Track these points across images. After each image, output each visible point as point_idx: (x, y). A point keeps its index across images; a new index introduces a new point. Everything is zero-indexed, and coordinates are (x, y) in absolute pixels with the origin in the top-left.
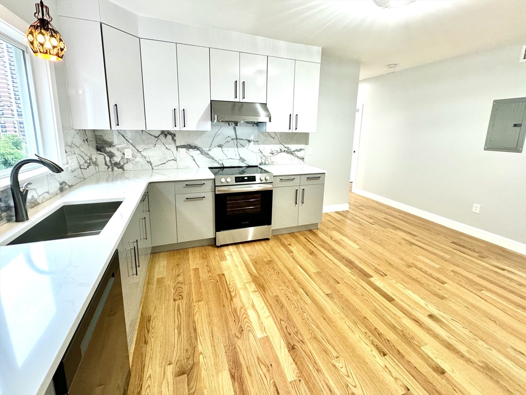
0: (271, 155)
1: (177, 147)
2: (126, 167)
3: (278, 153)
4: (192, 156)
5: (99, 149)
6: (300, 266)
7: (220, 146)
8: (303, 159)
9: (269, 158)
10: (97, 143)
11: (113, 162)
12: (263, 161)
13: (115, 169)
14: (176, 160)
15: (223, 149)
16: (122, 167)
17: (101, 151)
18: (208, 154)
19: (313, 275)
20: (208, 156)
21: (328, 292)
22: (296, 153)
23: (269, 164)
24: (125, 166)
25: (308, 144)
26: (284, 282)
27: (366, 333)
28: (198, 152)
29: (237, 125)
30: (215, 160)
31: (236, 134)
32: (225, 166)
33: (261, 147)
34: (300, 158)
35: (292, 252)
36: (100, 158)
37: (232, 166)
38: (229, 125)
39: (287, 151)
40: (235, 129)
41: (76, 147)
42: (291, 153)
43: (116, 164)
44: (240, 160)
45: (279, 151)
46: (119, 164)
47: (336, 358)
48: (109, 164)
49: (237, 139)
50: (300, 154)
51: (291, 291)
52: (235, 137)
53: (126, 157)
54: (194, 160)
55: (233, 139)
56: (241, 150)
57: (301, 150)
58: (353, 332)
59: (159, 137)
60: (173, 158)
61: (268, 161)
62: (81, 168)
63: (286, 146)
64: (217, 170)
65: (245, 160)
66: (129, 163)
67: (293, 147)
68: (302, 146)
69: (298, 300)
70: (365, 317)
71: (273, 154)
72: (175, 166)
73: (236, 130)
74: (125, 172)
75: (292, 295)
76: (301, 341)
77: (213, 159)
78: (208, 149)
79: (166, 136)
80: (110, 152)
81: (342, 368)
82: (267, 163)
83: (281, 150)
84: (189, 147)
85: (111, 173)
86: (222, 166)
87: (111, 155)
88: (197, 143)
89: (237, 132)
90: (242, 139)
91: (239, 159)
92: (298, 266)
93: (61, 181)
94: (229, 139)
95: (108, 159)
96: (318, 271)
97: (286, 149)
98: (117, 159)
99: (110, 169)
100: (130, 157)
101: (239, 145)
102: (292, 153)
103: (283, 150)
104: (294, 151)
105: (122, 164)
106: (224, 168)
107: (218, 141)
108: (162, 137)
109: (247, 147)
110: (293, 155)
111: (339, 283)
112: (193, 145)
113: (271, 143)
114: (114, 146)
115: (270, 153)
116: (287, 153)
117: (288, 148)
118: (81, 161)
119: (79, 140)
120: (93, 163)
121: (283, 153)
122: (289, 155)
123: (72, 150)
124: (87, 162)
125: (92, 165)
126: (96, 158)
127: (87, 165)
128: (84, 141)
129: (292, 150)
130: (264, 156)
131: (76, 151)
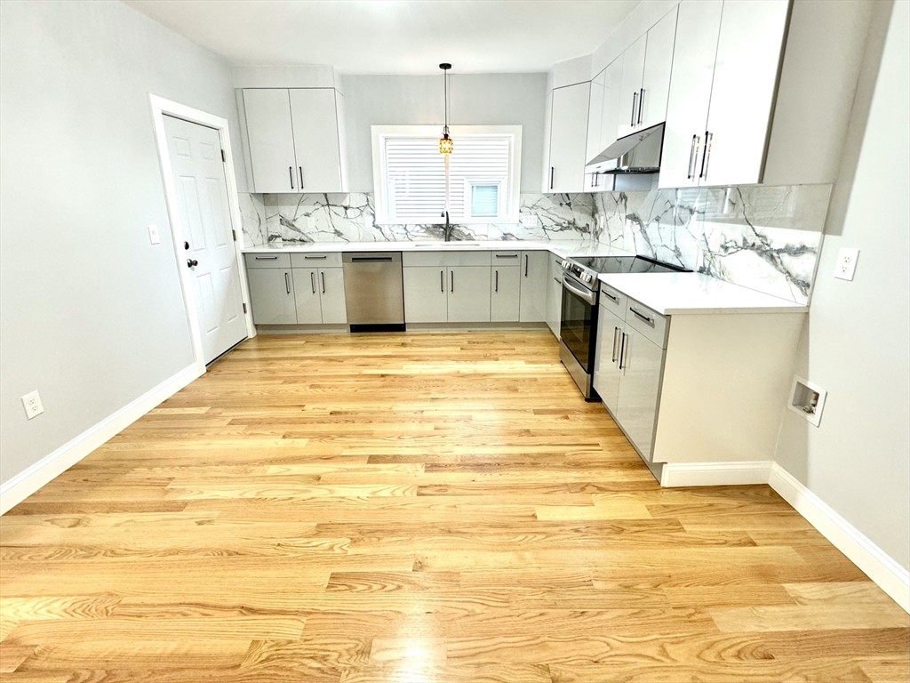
0: (723, 251)
1: (627, 217)
2: (600, 237)
3: (738, 248)
4: (634, 233)
5: (593, 215)
7: (657, 219)
8: (804, 285)
9: (718, 258)
10: (593, 209)
11: (596, 231)
12: (707, 265)
14: (623, 237)
15: (660, 225)
17: (593, 218)
18: (646, 233)
20: (646, 236)
22: (785, 258)
23: (717, 275)
28: (639, 227)
30: (650, 245)
31: (676, 195)
33: (709, 227)
34: (796, 281)
39: (759, 248)
41: (540, 209)
42: (771, 255)
43: (597, 234)
44: (674, 251)
45: (741, 243)
49: (677, 205)
52: (676, 203)
53: (601, 226)
54: (635, 240)
55: (672, 206)
56: (679, 230)
57: (803, 249)
59: (618, 203)
60: (622, 233)
61: (714, 266)
62: (544, 229)
63: (759, 229)
65: (680, 255)
66: (602, 234)
68: (811, 238)
71: (726, 249)
74: (599, 243)
77: (649, 242)
78: (646, 224)
79: (622, 200)
80: (596, 219)
82: (713, 270)
83: (745, 241)
84: (633, 218)
85: (593, 242)
86: (656, 258)
87: (596, 223)
88: (639, 212)
90: (683, 207)
91: (674, 249)
93: (506, 232)
94: (668, 206)
95: (594, 226)
97: (758, 242)
98: (597, 228)
101: (677, 219)
102: (772, 257)
103: (750, 242)
104: (779, 251)
106: (655, 262)
109: (688, 224)
110: (775, 264)
112: (636, 215)
114: (598, 212)
115: (722, 246)
116: (760, 255)
117: (764, 237)
118: (548, 223)
119: (548, 204)
120: (576, 228)
121: (748, 251)
122: (763, 262)
123: (533, 211)
124: (561, 225)
125: (573, 230)
126: (588, 225)
127: (559, 228)
128: (561, 204)
129: (775, 246)
130: (710, 251)
131: (540, 212)
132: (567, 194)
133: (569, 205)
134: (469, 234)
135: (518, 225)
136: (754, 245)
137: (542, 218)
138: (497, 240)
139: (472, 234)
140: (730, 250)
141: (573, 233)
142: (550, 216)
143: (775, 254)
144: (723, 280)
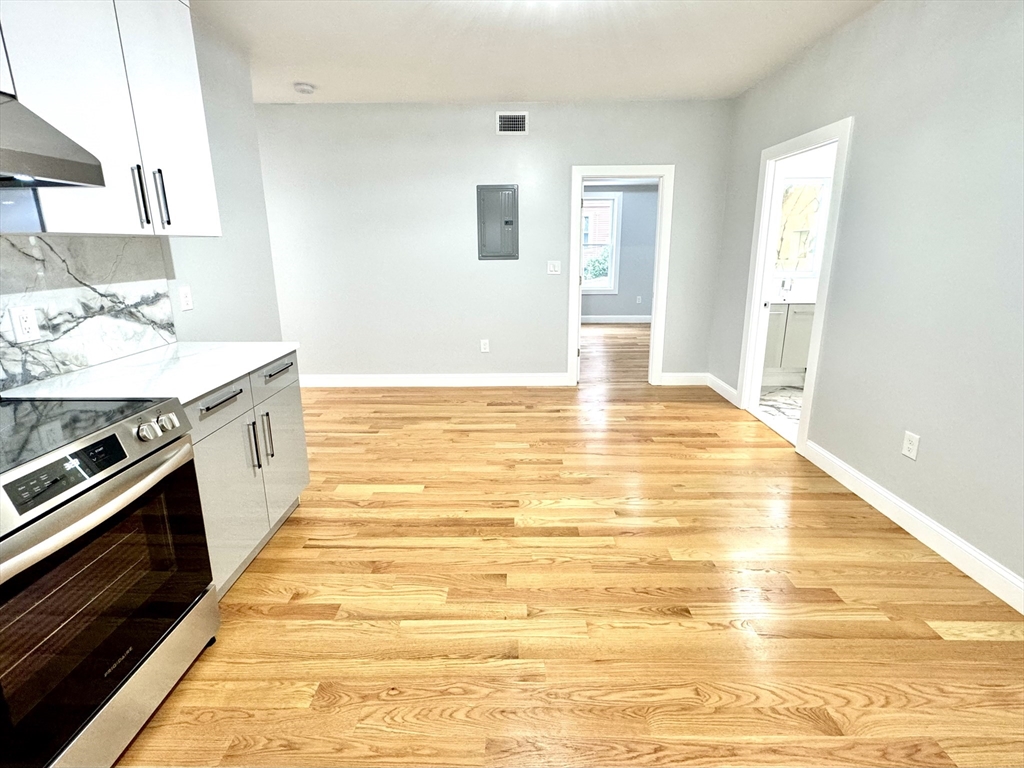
0: (48, 335)
3: (77, 320)
8: (169, 326)
9: (43, 348)
12: (17, 369)
19: (455, 609)
22: (145, 310)
23: (48, 374)
25: (174, 277)
26: (442, 693)
27: (641, 609)
34: (161, 327)
39: (110, 310)
42: (129, 313)
45: (80, 312)
47: (698, 694)
50: (156, 312)
51: (486, 691)
57: (157, 297)
61: (39, 363)
63: (102, 288)
67: (130, 291)
68: (158, 285)
70: (606, 589)
71: (55, 328)
81: (721, 698)
82: (37, 370)
83: (86, 307)
92: (404, 623)
96: (447, 589)
97: (107, 303)
102: (131, 313)
103: (96, 306)
104: (136, 306)
110: (138, 319)
111: (505, 576)
113: (31, 285)
115: (43, 327)
116: (116, 316)
117: (114, 295)
121: (97, 318)
122: (123, 323)
129: (130, 301)
130: (13, 345)
136: (102, 308)
140: (63, 328)
143: (133, 310)
144: (68, 372)
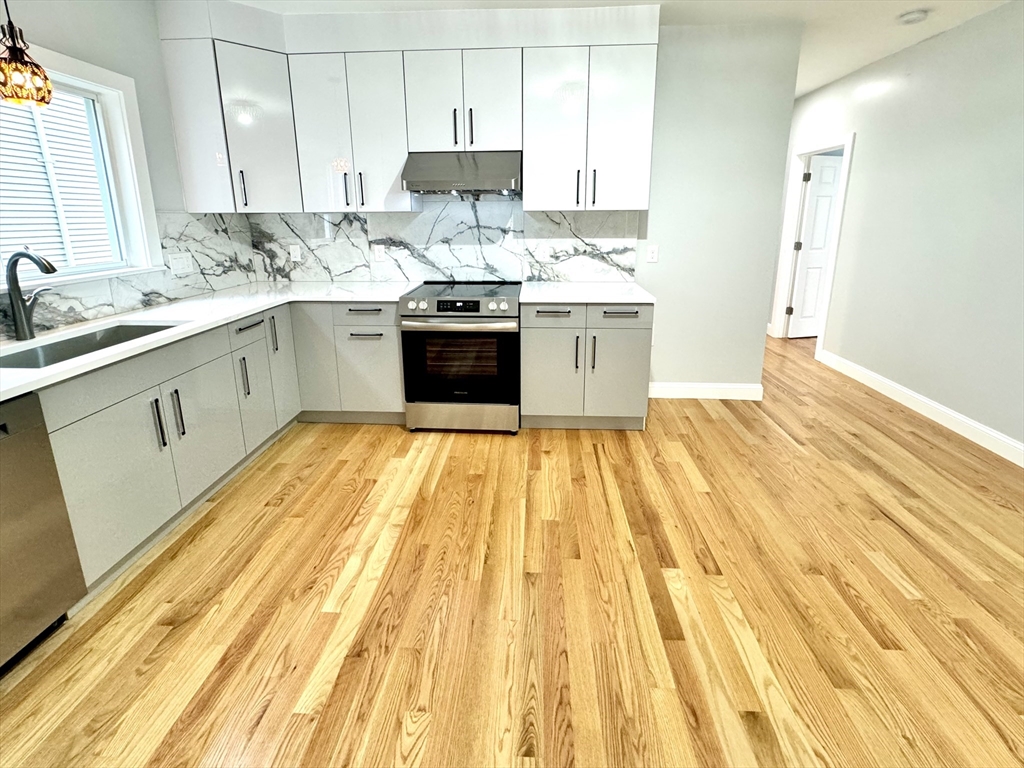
0: (553, 260)
1: (370, 243)
2: (293, 275)
3: (569, 256)
4: (396, 260)
5: (256, 245)
6: (528, 501)
7: (446, 241)
8: (631, 271)
9: (550, 266)
10: (252, 236)
11: (275, 267)
12: (536, 273)
13: (279, 277)
14: (368, 267)
15: (452, 247)
16: (287, 276)
17: (258, 249)
18: (424, 256)
19: (536, 524)
20: (423, 260)
21: (535, 568)
22: (614, 256)
23: (549, 279)
24: (292, 273)
25: (645, 238)
27: (533, 686)
28: (406, 252)
29: (478, 200)
30: (438, 268)
31: (476, 217)
32: (457, 279)
33: (531, 243)
34: (623, 269)
35: (538, 468)
36: (258, 259)
37: (471, 280)
38: (463, 200)
39: (590, 253)
40: (474, 206)
41: (191, 241)
42: (602, 257)
43: (280, 271)
44: (485, 269)
45: (572, 252)
46: (284, 270)
47: (419, 710)
48: (270, 270)
49: (478, 226)
50: (624, 260)
51: (462, 545)
52: (475, 224)
53: (293, 259)
54: (399, 266)
55: (470, 228)
56: (488, 249)
57: (625, 250)
58: (507, 672)
59: (341, 226)
60: (365, 262)
61: (546, 273)
62: (203, 274)
63: (587, 240)
64: (442, 287)
65: (496, 270)
66: (298, 269)
67: (605, 244)
68: (629, 242)
69: (457, 566)
70: (565, 652)
71: (557, 258)
72: (367, 278)
73: (477, 208)
74: (293, 284)
75: (457, 551)
76: (387, 647)
77: (434, 266)
78: (424, 246)
79: (351, 222)
80: (271, 250)
81: (409, 735)
82: (544, 276)
83: (576, 250)
84: (391, 242)
85: (272, 284)
86: (451, 279)
87: (272, 256)
88: (402, 235)
89: (479, 214)
90: (490, 228)
91: (484, 267)
92: (523, 502)
93: (147, 290)
94: (463, 227)
95: (268, 261)
96: (557, 519)
97: (589, 249)
98: (280, 262)
99: (271, 279)
100: (298, 259)
101: (483, 238)
103: (582, 250)
104: (608, 253)
105: (287, 270)
106: (454, 283)
107: (441, 231)
108: (344, 225)
109: (499, 243)
110: (607, 262)
111: (578, 557)
112: (397, 239)
113: (552, 235)
114: (275, 241)
115: (552, 256)
116: (593, 258)
117: (594, 245)
118: (207, 263)
119: (200, 230)
120: (241, 267)
121: (581, 257)
122: (596, 262)
123: (182, 245)
124: (223, 265)
125: (238, 270)
126: (250, 260)
127: (221, 269)
128: (216, 231)
129: (604, 250)
130: (537, 262)
131: (193, 246)
132: (220, 215)
133: (225, 231)
134: (71, 309)
135: (164, 272)
136: (585, 251)
137: (198, 256)
138: (134, 309)
139: (79, 308)
140: (561, 259)
141: (237, 275)
142: (208, 251)
143: (605, 255)
144: (558, 281)
